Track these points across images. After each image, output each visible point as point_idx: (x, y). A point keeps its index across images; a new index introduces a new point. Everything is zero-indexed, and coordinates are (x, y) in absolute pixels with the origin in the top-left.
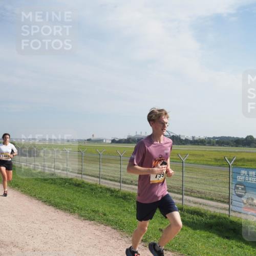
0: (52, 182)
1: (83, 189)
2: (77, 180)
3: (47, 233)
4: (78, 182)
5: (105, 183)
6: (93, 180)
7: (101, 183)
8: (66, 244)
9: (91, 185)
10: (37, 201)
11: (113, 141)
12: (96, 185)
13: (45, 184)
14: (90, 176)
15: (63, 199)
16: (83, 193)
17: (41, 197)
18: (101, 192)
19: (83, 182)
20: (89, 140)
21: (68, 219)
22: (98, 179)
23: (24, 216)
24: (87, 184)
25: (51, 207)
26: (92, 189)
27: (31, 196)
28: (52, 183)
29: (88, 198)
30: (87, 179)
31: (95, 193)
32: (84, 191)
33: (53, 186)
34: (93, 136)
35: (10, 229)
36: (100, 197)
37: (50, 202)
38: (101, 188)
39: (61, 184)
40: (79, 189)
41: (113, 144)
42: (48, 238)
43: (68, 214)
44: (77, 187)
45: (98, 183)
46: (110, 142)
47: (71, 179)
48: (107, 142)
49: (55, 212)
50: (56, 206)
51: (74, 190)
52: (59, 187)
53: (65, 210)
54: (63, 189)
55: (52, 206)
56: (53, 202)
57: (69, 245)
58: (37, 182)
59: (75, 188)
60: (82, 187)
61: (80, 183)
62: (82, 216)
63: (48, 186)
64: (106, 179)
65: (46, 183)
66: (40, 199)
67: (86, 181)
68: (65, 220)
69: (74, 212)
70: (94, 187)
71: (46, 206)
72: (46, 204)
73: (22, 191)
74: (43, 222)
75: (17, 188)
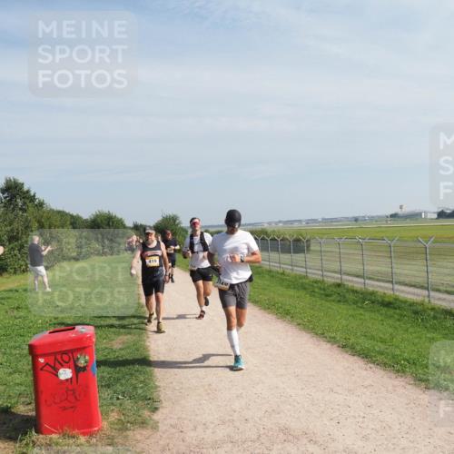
0: (338, 299)
1: (398, 311)
2: (385, 294)
3: (362, 414)
4: (387, 299)
5: (439, 299)
6: (414, 294)
7: (432, 301)
8: (404, 443)
9: (412, 304)
10: (329, 345)
11: (441, 215)
12: (422, 304)
13: (328, 304)
14: (406, 285)
15: (373, 338)
16: (399, 320)
17: (334, 338)
18: (435, 318)
19: (396, 299)
20: (394, 216)
21: (394, 386)
22: (426, 292)
23: (313, 376)
24: (405, 302)
25: (356, 358)
26: (416, 313)
27: (317, 334)
28: (339, 301)
29: (410, 330)
30: (403, 292)
31: (422, 320)
32: (401, 315)
33: (342, 306)
34: (401, 207)
35: (295, 404)
36: (434, 329)
37: (353, 348)
38: (433, 309)
39: (355, 303)
40: (391, 312)
41: (441, 220)
42: (367, 426)
43: (394, 376)
44: (386, 309)
45: (427, 300)
46: (436, 216)
47: (373, 293)
48: (429, 216)
49: (366, 370)
50: (365, 355)
51: (381, 314)
52: (354, 309)
53: (384, 365)
54: (362, 311)
55: (359, 355)
56: (358, 348)
57: (412, 445)
58: (314, 299)
59: (384, 310)
60: (396, 309)
61: (391, 300)
62: (421, 380)
63: (335, 306)
64: (438, 291)
65: (330, 301)
66: (332, 340)
67: (402, 296)
68: (390, 388)
69: (404, 372)
70: (420, 308)
71: (346, 356)
72: (347, 352)
73: (299, 324)
74: (350, 390)
75: (288, 317)
